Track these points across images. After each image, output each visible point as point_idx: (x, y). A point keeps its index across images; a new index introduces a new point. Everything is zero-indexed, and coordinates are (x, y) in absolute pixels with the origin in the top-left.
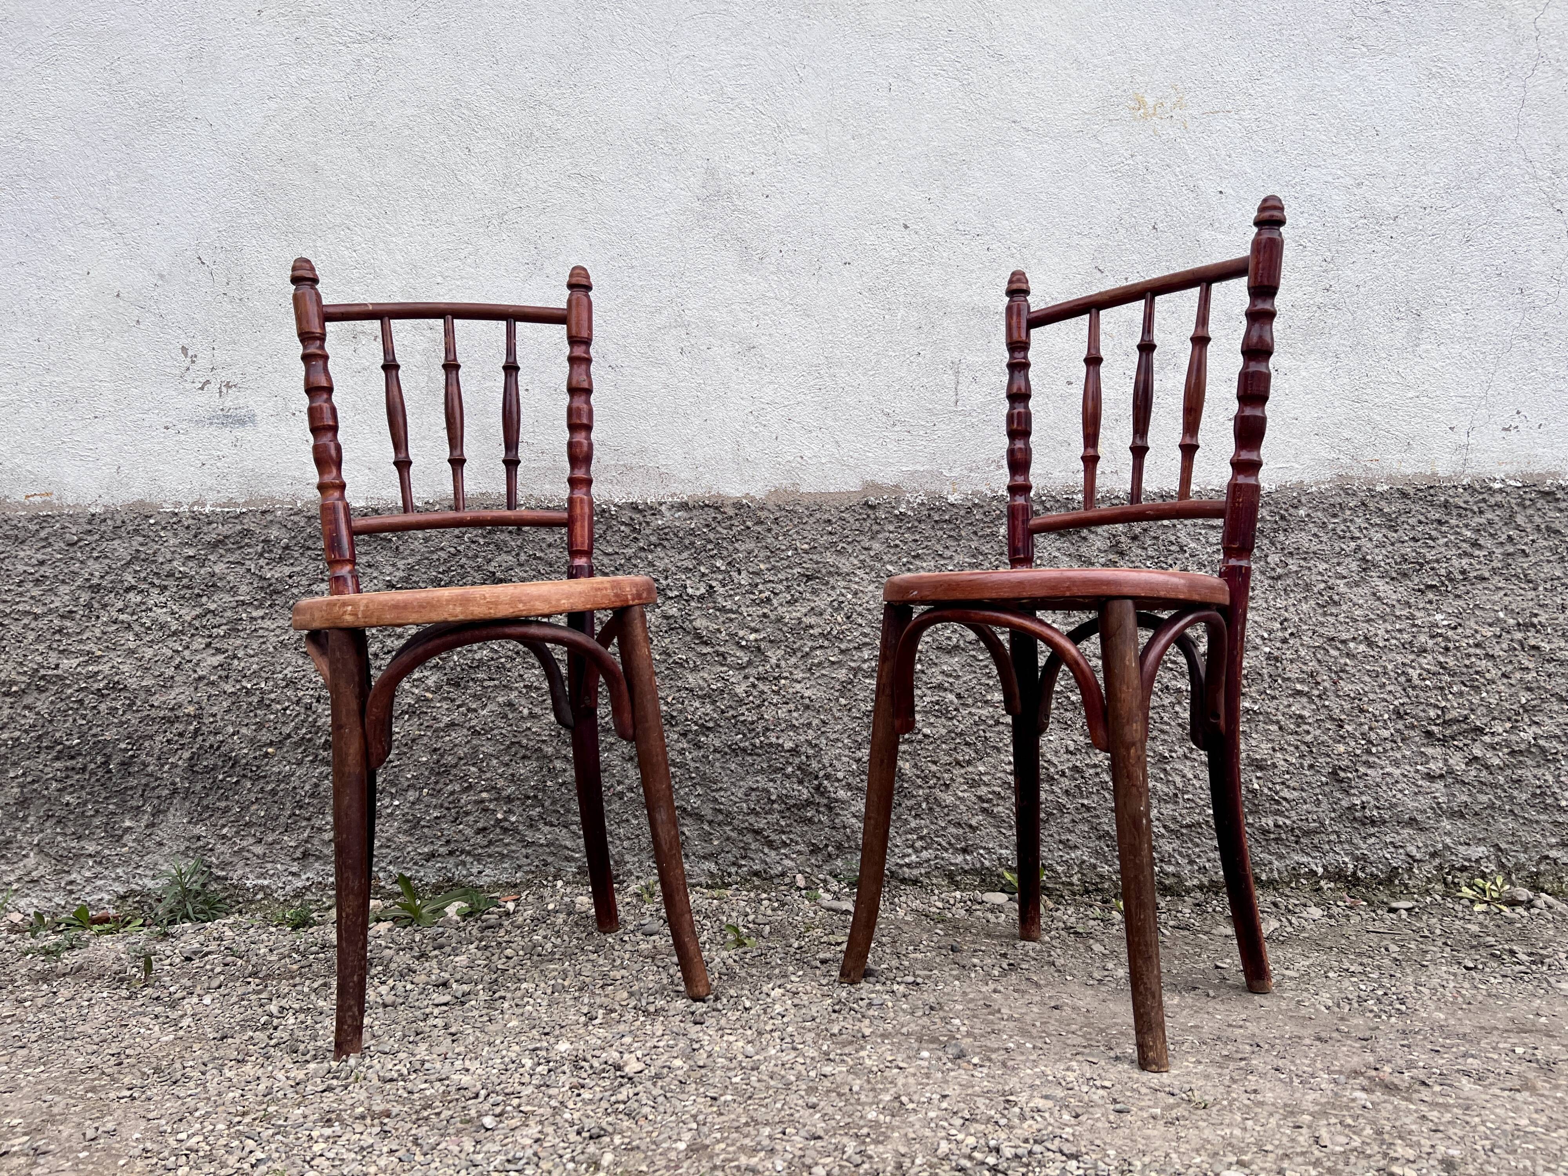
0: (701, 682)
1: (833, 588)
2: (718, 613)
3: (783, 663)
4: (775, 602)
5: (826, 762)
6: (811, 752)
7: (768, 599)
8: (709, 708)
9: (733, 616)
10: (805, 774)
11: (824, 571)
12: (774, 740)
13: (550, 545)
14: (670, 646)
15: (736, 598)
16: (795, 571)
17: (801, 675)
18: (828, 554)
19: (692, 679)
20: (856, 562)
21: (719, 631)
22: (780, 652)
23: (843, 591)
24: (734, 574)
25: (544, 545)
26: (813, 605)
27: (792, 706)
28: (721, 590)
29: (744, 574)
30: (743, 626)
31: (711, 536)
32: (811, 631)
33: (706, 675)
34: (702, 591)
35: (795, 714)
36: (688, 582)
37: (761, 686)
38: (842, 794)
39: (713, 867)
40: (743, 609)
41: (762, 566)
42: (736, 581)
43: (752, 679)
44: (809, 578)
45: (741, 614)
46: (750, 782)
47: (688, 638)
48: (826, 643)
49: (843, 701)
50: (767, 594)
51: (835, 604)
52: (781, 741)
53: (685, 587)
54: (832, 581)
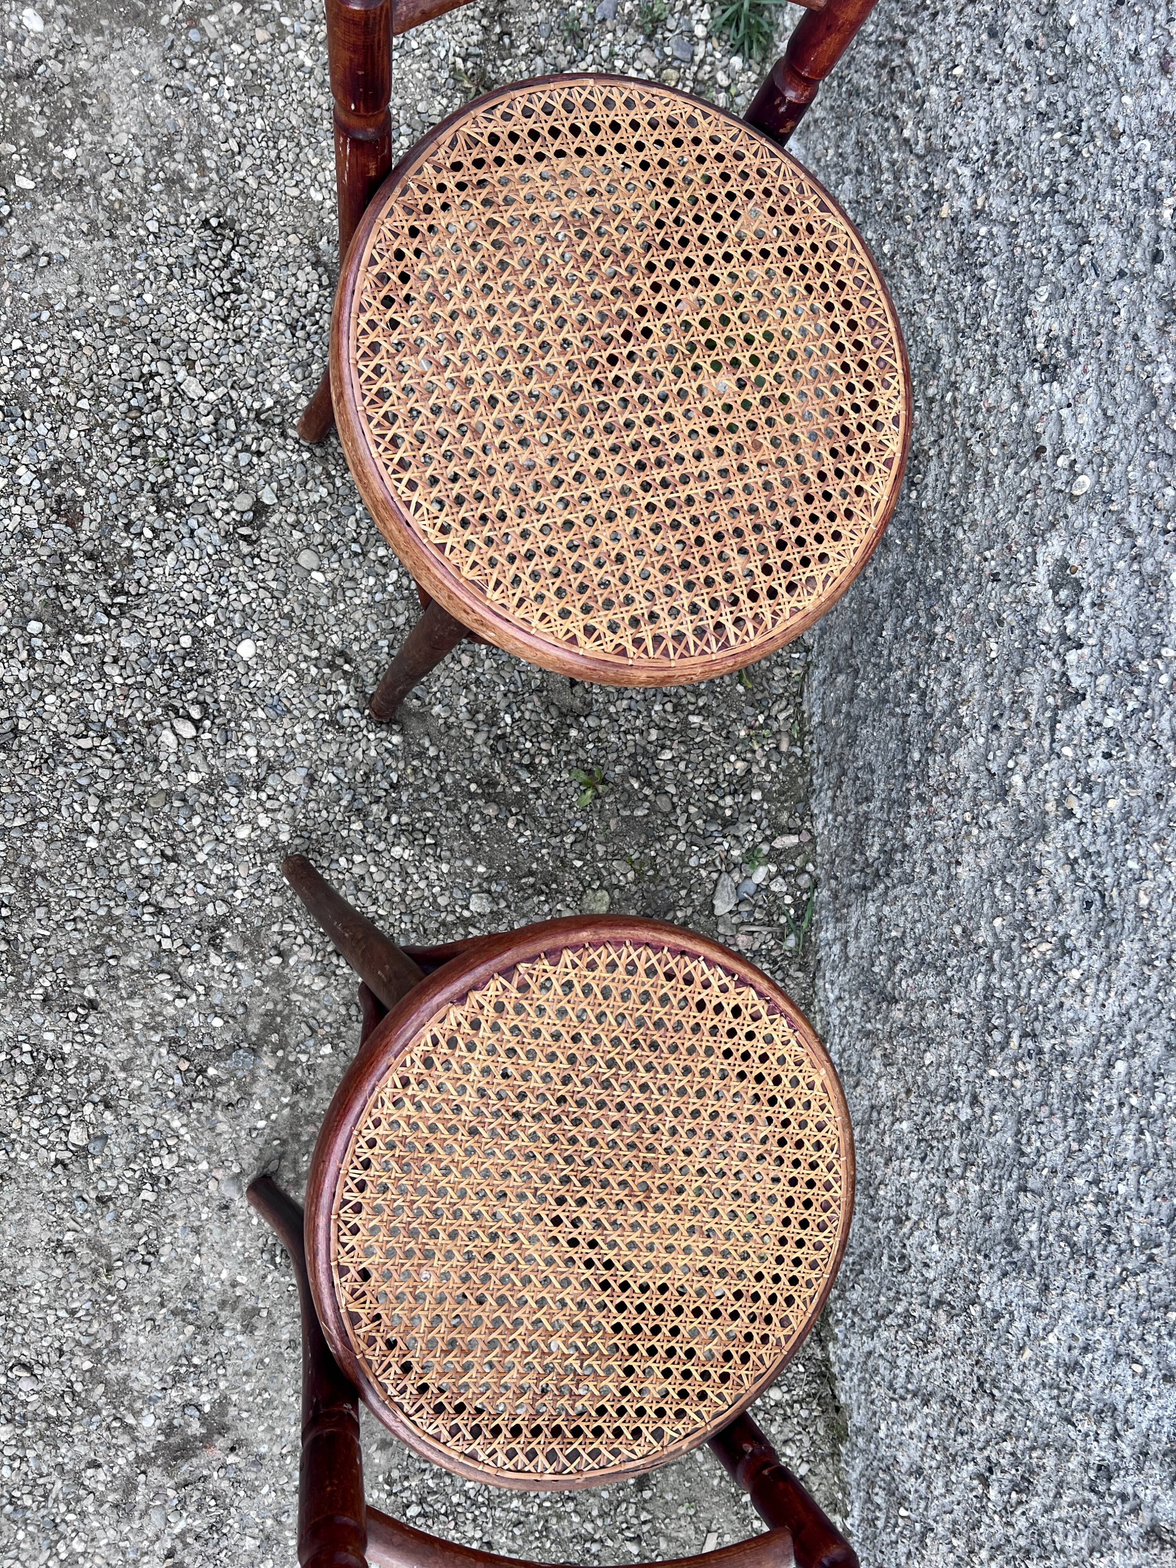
0: (968, 687)
1: (1090, 944)
2: (1048, 714)
3: (994, 834)
4: (1069, 825)
5: (897, 891)
6: (907, 868)
7: (1070, 814)
8: (943, 704)
9: (1046, 743)
10: (888, 855)
11: (1111, 931)
12: (913, 811)
13: (1136, 338)
14: (1006, 627)
15: (1067, 751)
16: (1108, 871)
17: (983, 863)
18: (1137, 946)
19: (972, 671)
20: (1129, 999)
21: (1027, 717)
22: (1008, 831)
23: (1084, 964)
24: (1103, 744)
25: (1135, 325)
26: (1067, 898)
27: (950, 844)
28: (1081, 720)
29: (1104, 764)
30: (1036, 763)
31: (1156, 695)
32: (1030, 891)
33: (977, 696)
34: (1076, 682)
35: (940, 849)
36: (1086, 651)
37: (967, 794)
38: (871, 909)
39: (816, 719)
40: (1055, 763)
41: (1113, 804)
42: (1092, 749)
43: (973, 776)
44: (1103, 896)
45: (1049, 760)
46: (881, 771)
47: (1017, 659)
48: (1019, 916)
49: (958, 930)
50: (1078, 812)
51: (1068, 944)
52: (913, 822)
53: (1080, 646)
54: (1099, 944)
